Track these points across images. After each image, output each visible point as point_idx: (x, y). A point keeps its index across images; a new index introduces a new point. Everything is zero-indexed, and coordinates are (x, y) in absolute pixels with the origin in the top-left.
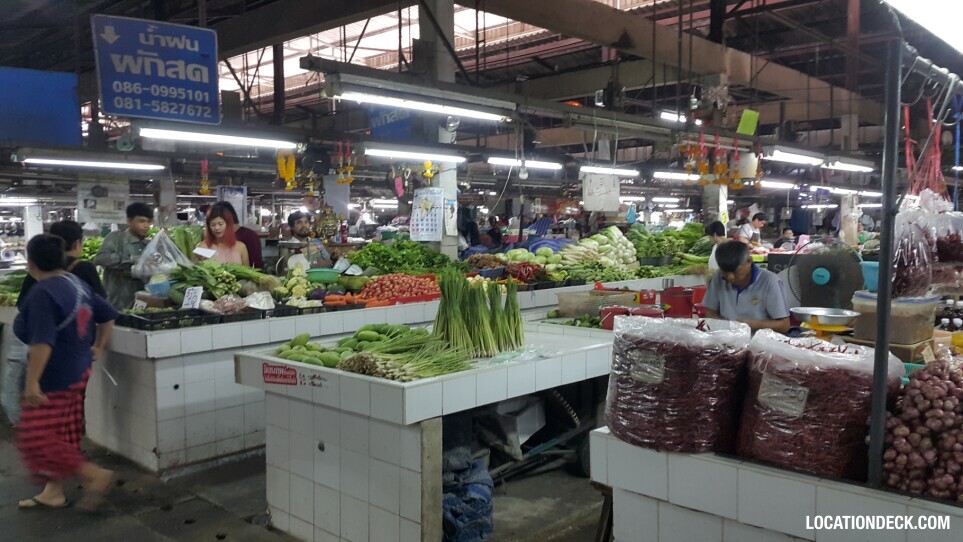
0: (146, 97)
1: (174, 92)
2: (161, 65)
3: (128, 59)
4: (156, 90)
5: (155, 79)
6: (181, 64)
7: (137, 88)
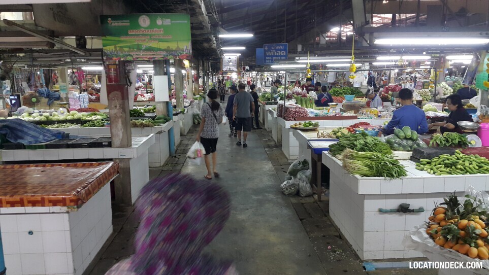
0: (272, 60)
1: (278, 58)
2: (275, 53)
3: (269, 52)
4: (274, 58)
5: (274, 56)
6: (279, 52)
7: (270, 58)
